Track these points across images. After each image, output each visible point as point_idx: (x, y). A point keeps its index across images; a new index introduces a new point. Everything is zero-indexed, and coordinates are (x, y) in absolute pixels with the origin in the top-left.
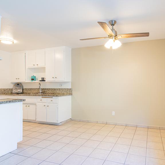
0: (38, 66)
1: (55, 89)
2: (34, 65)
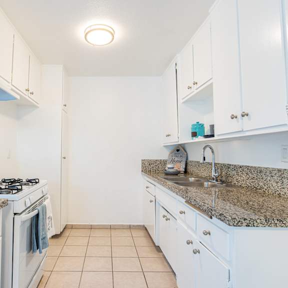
0: (198, 85)
1: (260, 171)
2: (189, 88)
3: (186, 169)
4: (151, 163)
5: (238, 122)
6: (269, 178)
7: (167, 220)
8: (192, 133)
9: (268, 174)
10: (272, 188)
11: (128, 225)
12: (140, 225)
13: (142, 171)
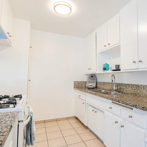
0: (111, 45)
1: (138, 86)
2: (105, 46)
3: (96, 86)
4: (79, 83)
5: (136, 64)
6: (142, 89)
7: (95, 112)
8: (103, 68)
9: (142, 87)
10: (144, 94)
11: (66, 117)
12: (73, 117)
13: (74, 87)
